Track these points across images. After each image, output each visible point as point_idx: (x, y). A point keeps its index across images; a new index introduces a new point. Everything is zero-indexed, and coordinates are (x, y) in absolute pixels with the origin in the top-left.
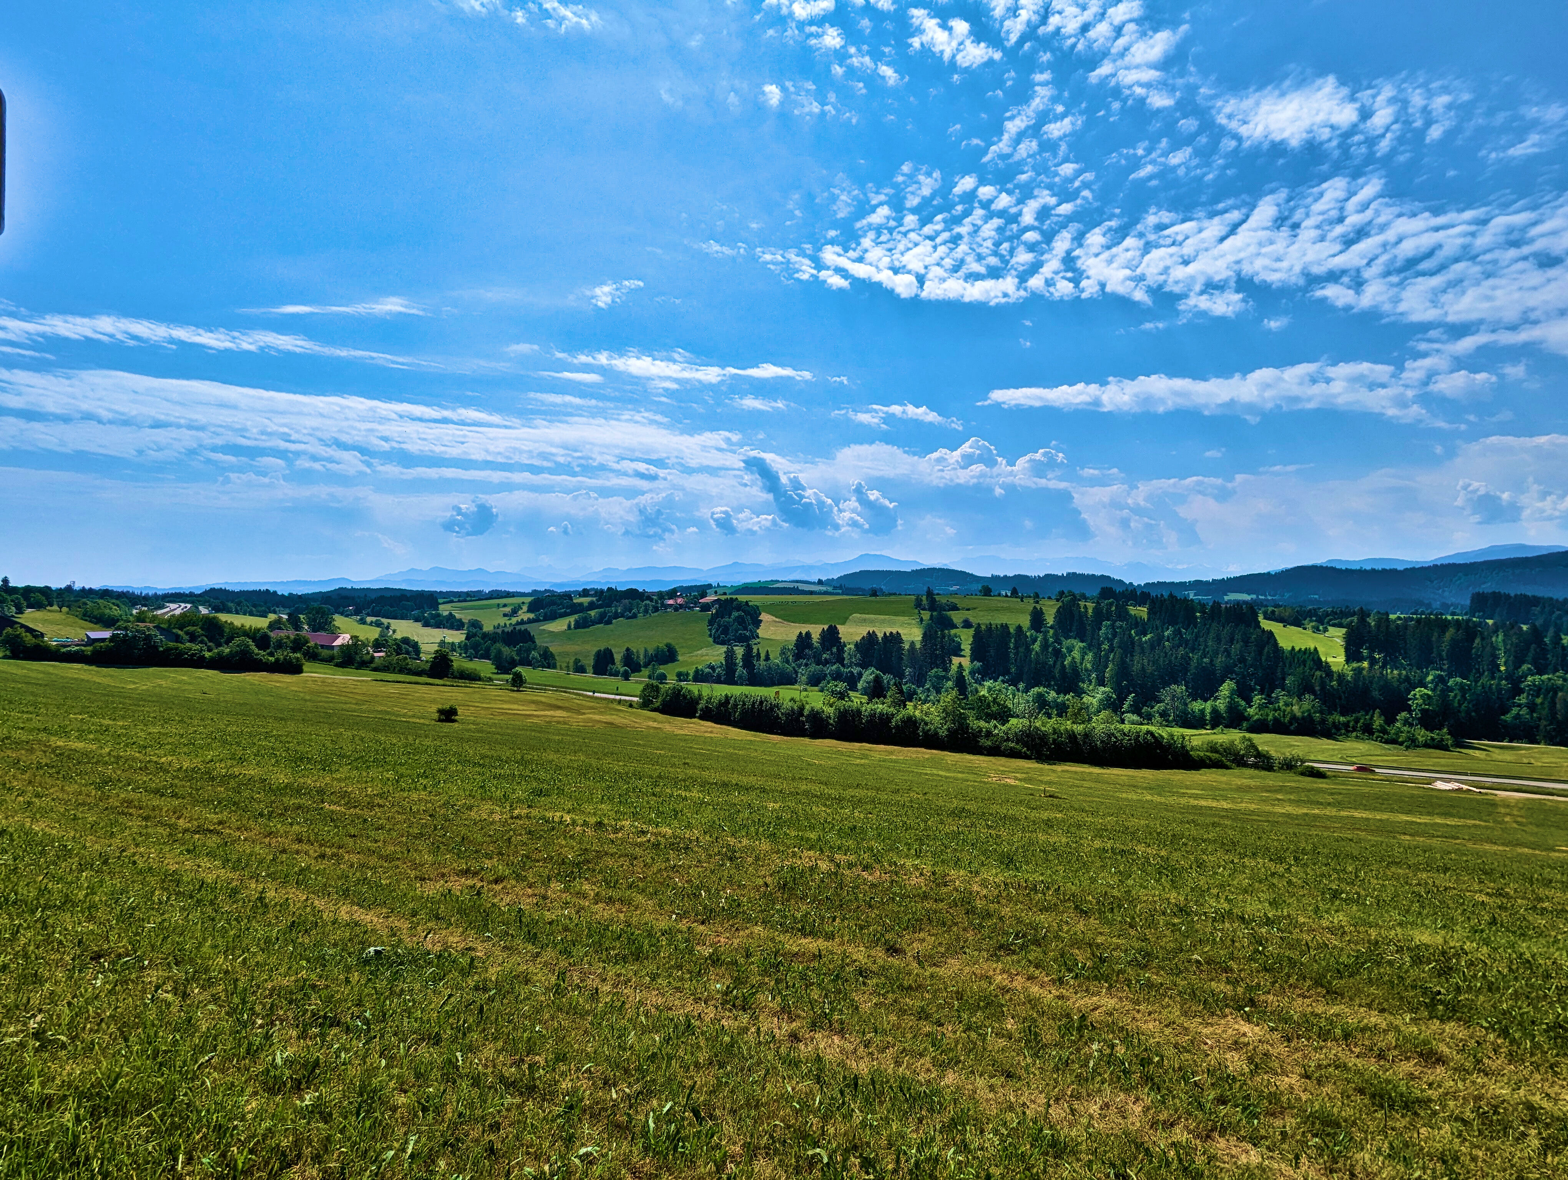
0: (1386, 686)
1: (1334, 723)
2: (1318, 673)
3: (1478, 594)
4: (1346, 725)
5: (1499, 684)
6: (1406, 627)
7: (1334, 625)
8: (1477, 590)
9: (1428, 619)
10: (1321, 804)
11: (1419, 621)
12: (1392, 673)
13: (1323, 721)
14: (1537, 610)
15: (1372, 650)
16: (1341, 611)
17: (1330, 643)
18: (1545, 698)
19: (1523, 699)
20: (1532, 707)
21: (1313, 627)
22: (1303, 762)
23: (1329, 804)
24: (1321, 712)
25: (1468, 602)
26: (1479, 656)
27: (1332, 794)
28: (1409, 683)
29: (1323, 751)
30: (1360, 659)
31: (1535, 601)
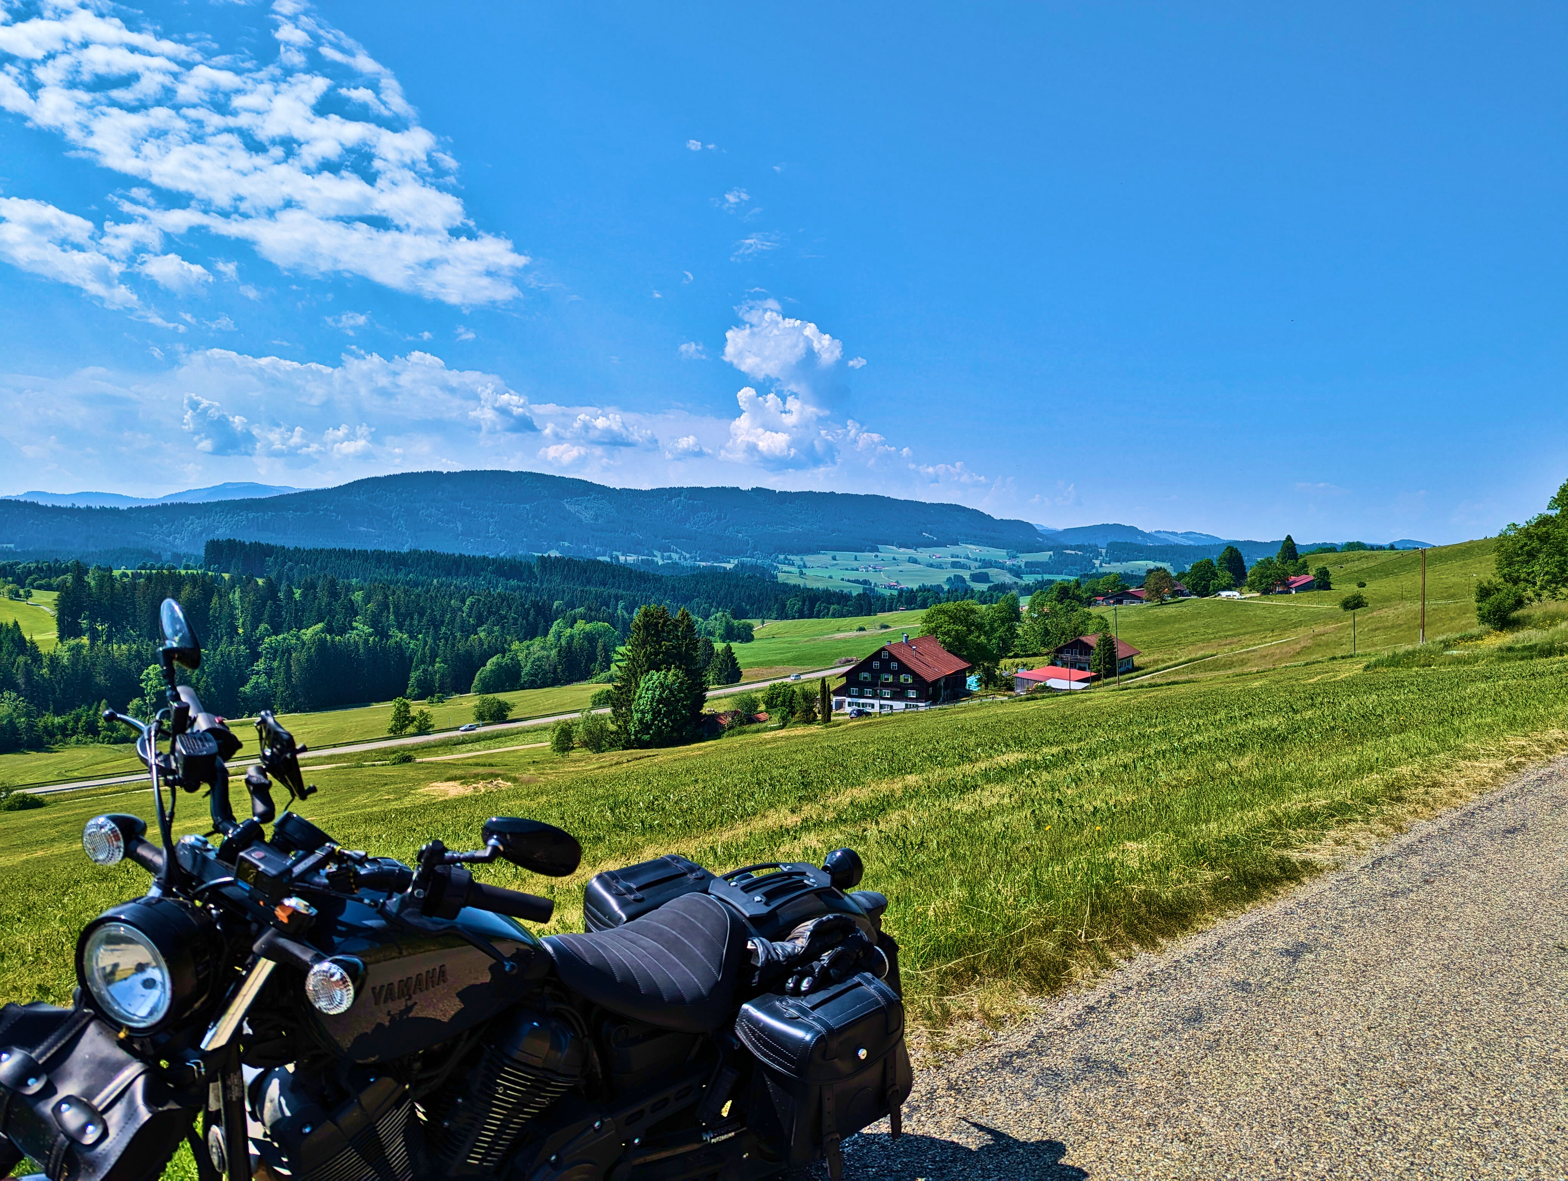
0: (112, 667)
1: (46, 727)
2: (21, 659)
3: (213, 542)
4: (63, 728)
5: (237, 650)
6: (134, 586)
7: (39, 588)
8: (211, 537)
9: (160, 575)
10: (43, 842)
11: (149, 578)
12: (119, 650)
13: (31, 727)
14: (270, 560)
15: (93, 619)
16: (49, 566)
17: (35, 614)
18: (281, 661)
19: (260, 665)
20: (269, 673)
21: (10, 591)
22: (9, 790)
23: (53, 840)
24: (28, 715)
25: (202, 552)
26: (217, 618)
27: (56, 825)
28: (141, 660)
29: (31, 771)
30: (78, 634)
31: (267, 550)
